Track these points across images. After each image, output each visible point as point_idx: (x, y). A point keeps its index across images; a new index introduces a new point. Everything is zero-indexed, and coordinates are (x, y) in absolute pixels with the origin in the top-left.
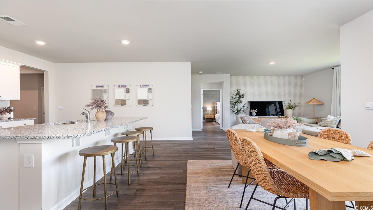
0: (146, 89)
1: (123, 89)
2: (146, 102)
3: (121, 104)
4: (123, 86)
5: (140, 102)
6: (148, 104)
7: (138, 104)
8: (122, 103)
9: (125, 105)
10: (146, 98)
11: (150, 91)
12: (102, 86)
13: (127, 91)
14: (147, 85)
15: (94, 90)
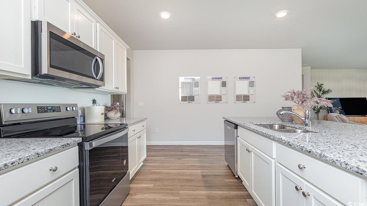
5: (238, 98)
7: (237, 101)
10: (246, 93)
11: (252, 84)
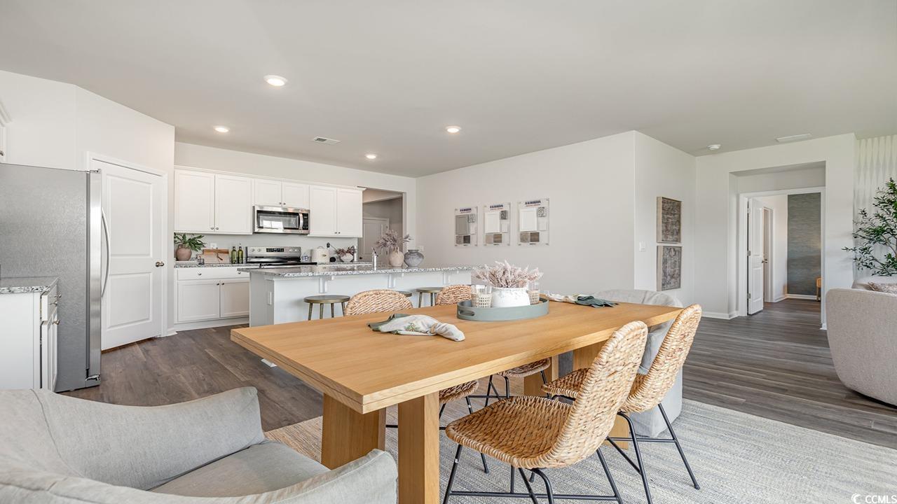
0: (534, 209)
1: (498, 212)
2: (534, 237)
3: (495, 242)
4: (498, 206)
6: (538, 241)
8: (496, 239)
9: (500, 244)
12: (467, 210)
13: (504, 216)
14: (538, 200)
15: (457, 217)
